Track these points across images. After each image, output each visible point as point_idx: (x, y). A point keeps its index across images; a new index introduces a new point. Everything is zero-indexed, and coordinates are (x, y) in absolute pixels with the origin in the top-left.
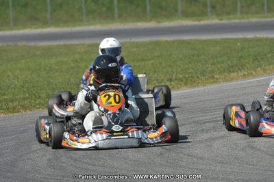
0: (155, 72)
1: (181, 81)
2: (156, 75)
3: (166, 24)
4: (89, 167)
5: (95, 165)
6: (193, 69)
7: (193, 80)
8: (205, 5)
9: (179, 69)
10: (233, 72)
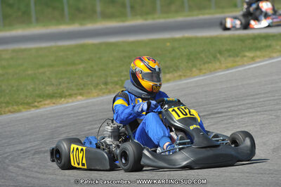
0: (89, 76)
1: (117, 84)
2: (90, 79)
3: (90, 26)
4: (40, 175)
5: (45, 173)
8: (124, 6)
9: (112, 72)
10: (169, 73)
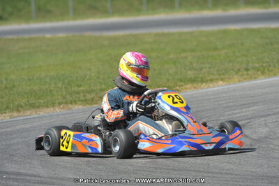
0: (230, 61)
1: (258, 70)
2: (231, 64)
6: (268, 58)
7: (271, 69)
9: (254, 58)
